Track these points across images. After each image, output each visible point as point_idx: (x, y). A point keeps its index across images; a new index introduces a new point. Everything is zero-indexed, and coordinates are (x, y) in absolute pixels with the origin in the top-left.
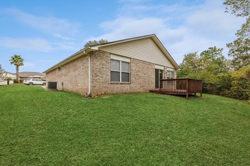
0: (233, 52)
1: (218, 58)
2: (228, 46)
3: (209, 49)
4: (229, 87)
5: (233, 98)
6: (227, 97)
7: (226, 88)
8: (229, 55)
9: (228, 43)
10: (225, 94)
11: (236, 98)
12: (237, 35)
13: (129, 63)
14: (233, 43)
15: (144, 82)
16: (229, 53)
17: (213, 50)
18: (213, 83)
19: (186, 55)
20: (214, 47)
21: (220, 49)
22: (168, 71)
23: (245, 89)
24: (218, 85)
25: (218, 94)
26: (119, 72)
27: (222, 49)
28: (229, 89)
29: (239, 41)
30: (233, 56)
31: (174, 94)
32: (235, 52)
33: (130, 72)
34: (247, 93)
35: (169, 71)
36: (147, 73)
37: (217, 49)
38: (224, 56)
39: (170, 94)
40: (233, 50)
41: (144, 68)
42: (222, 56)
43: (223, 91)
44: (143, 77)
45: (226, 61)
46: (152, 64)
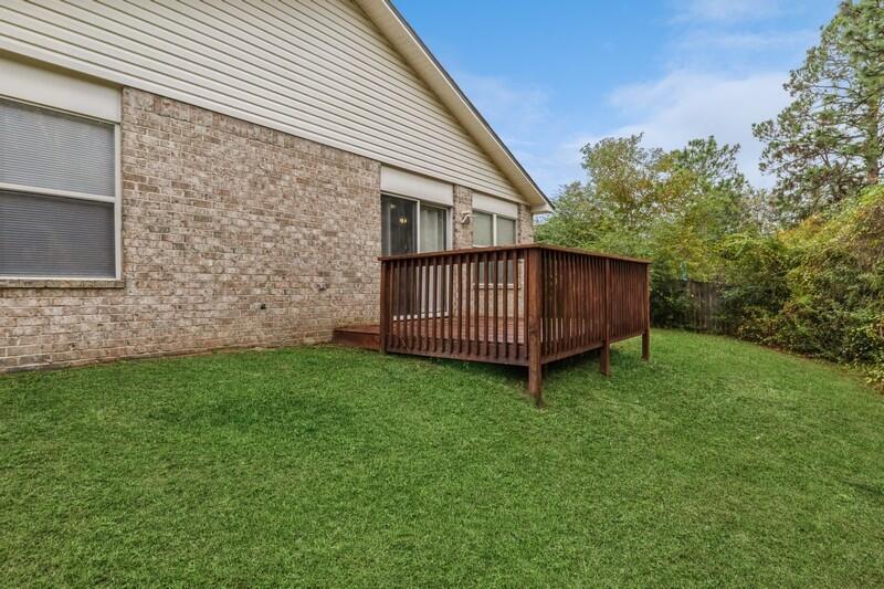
0: (779, 155)
1: (721, 184)
2: (760, 131)
3: (691, 148)
4: (773, 296)
5: (795, 350)
6: (765, 344)
7: (760, 303)
8: (763, 166)
9: (759, 123)
10: (759, 331)
11: (808, 352)
12: (790, 89)
13: (108, 126)
14: (775, 121)
15: (278, 272)
16: (765, 161)
17: (705, 149)
18: (705, 278)
19: (592, 146)
20: (707, 139)
21: (730, 148)
22: (475, 211)
23: (851, 309)
24: (728, 288)
25: (727, 330)
27: (737, 147)
28: (775, 309)
29: (795, 113)
30: (775, 174)
32: (785, 156)
34: (868, 329)
35: (491, 216)
36: (306, 218)
37: (720, 147)
38: (742, 175)
40: (777, 145)
41: (275, 178)
42: (736, 176)
43: (748, 316)
44: (266, 239)
45: (751, 196)
46: (356, 162)
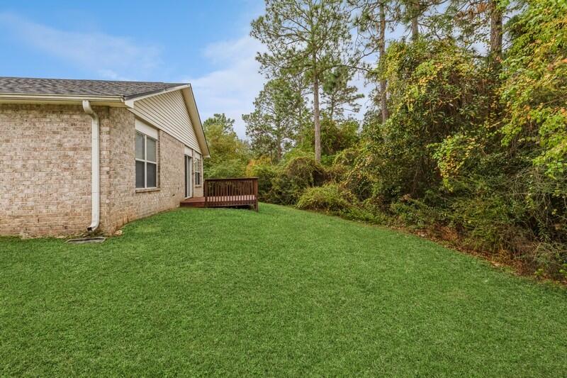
2: (245, 118)
3: (215, 117)
8: (247, 133)
12: (255, 105)
13: (155, 141)
15: (174, 184)
20: (221, 115)
21: (231, 120)
26: (144, 163)
27: (233, 121)
31: (234, 205)
33: (156, 163)
37: (227, 119)
39: (227, 207)
41: (173, 153)
44: (173, 173)
46: (182, 145)
